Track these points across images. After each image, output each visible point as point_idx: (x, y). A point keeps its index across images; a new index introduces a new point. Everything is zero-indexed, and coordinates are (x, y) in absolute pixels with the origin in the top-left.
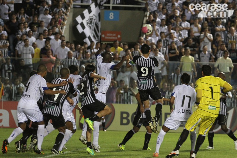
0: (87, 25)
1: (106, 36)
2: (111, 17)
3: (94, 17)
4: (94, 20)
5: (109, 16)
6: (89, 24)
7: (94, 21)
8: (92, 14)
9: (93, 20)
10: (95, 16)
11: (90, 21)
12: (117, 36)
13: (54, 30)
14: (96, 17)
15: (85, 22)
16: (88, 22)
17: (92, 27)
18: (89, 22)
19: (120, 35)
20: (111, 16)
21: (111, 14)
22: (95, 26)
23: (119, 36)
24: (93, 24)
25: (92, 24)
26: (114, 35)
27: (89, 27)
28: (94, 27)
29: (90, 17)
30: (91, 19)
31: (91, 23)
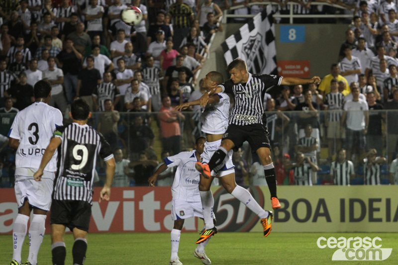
0: (242, 52)
1: (284, 69)
2: (292, 37)
3: (259, 37)
4: (259, 41)
5: (289, 34)
6: (247, 50)
7: (258, 43)
8: (254, 32)
9: (256, 43)
10: (260, 35)
11: (250, 43)
12: (302, 69)
13: (180, 63)
14: (262, 37)
15: (240, 46)
16: (245, 45)
17: (251, 55)
18: (248, 47)
19: (308, 67)
20: (292, 34)
21: (292, 32)
22: (257, 53)
23: (306, 69)
24: (255, 49)
25: (253, 50)
26: (299, 67)
27: (246, 55)
28: (255, 55)
29: (251, 37)
30: (251, 41)
31: (250, 48)
